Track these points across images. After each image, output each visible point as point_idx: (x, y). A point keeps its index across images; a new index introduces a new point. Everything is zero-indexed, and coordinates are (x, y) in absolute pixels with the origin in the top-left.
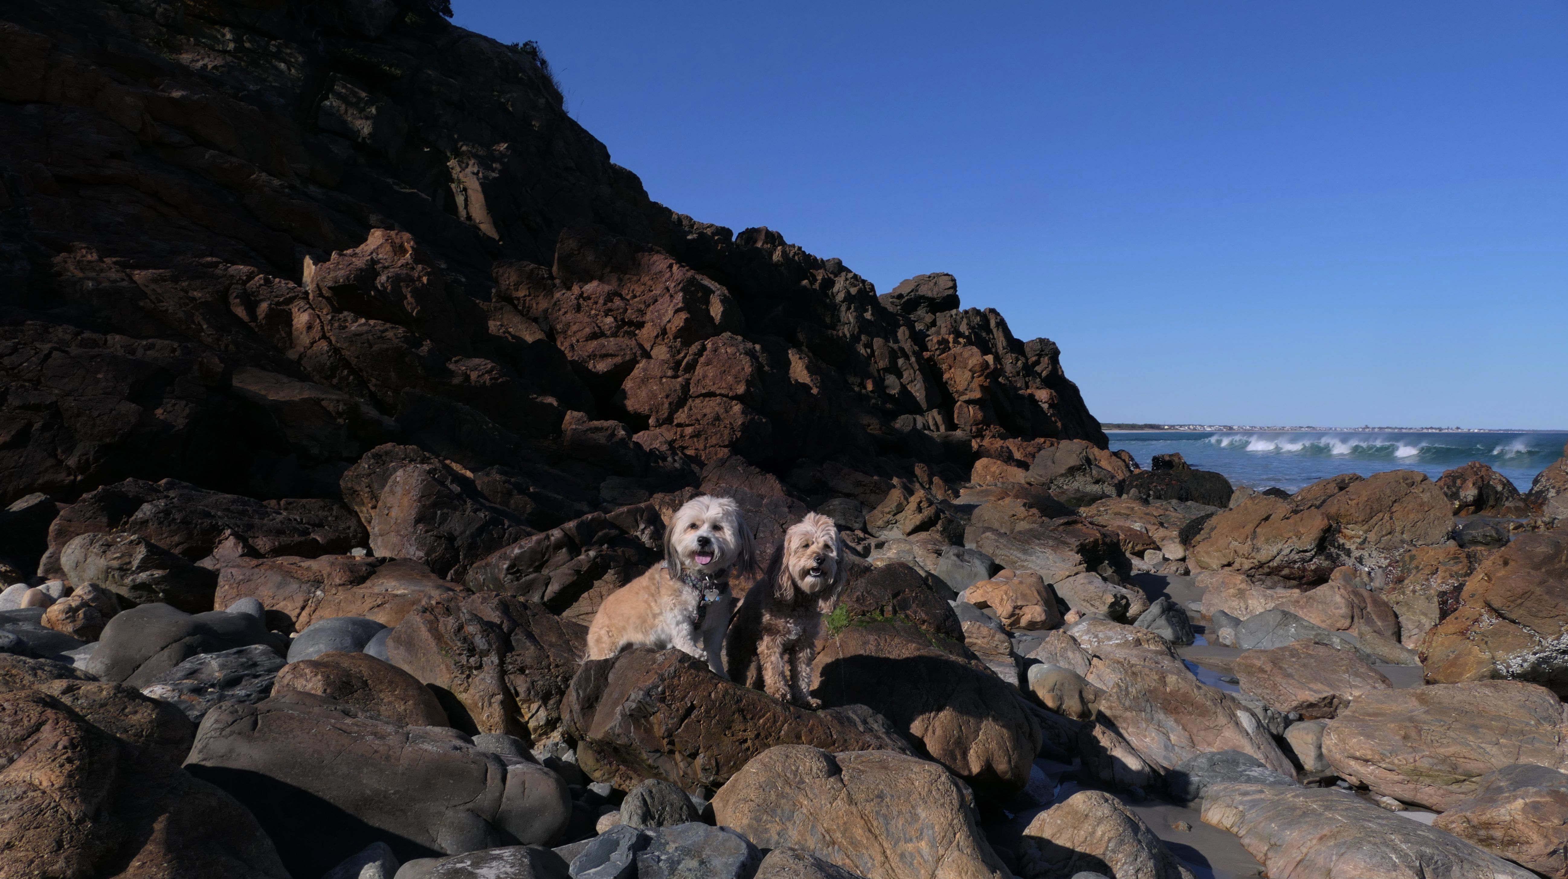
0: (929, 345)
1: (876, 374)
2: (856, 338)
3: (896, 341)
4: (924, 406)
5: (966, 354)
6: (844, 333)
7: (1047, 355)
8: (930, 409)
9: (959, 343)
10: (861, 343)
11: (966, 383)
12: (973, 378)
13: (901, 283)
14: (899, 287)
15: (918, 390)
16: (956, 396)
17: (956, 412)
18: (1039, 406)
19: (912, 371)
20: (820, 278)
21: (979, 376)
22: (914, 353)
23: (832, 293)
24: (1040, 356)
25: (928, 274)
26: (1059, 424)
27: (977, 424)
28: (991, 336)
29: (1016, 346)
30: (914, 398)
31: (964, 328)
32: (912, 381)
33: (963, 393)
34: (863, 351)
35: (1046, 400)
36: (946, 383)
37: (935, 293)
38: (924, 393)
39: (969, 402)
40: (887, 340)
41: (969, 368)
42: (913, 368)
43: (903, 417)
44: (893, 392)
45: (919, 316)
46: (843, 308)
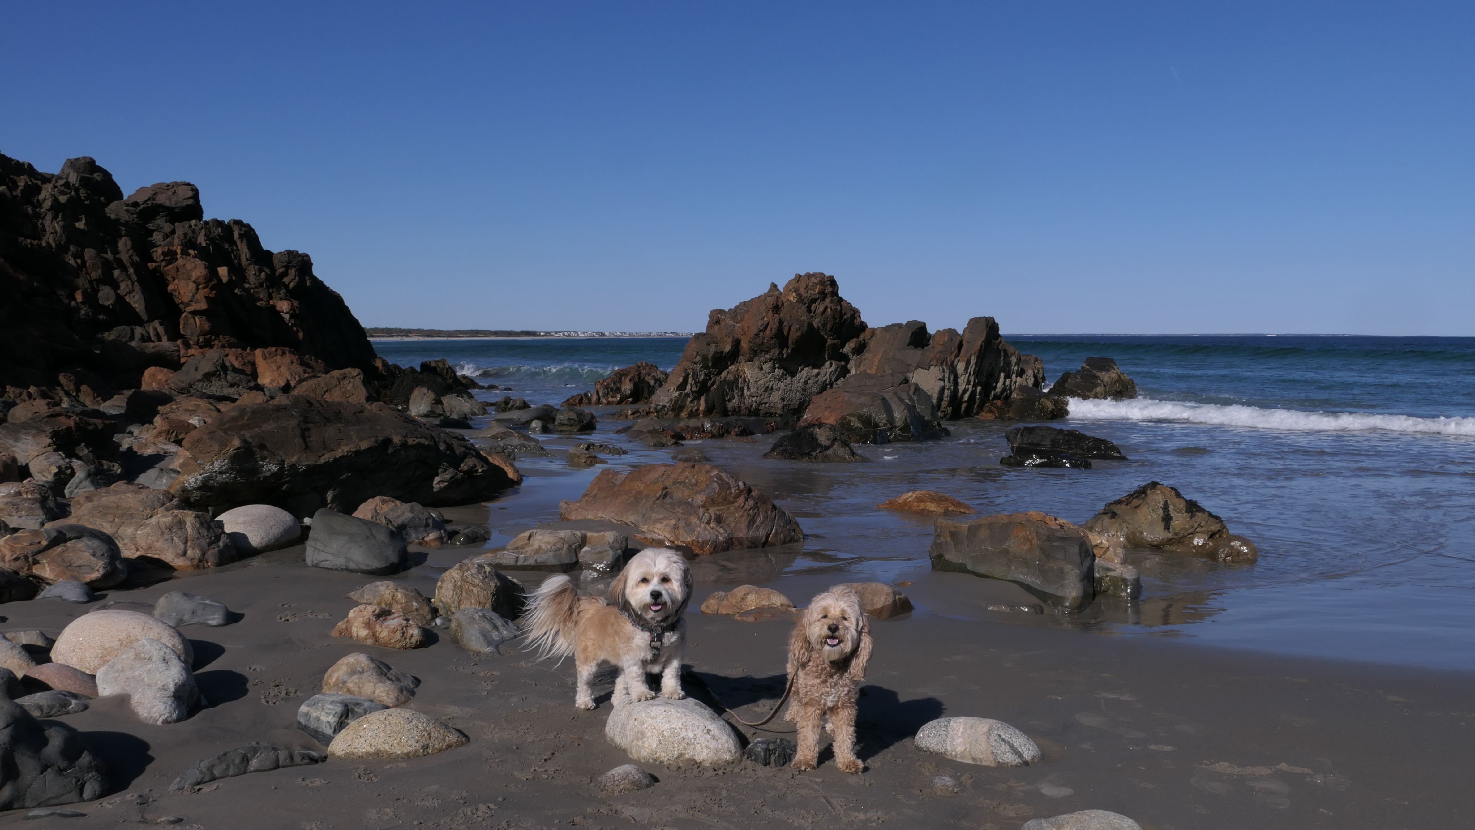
0: (154, 255)
1: (87, 285)
2: (63, 248)
3: (116, 251)
4: (145, 317)
5: (189, 266)
6: (48, 243)
7: (294, 267)
8: (151, 320)
9: (188, 254)
10: (70, 253)
11: (191, 294)
12: (197, 289)
13: (138, 191)
14: (134, 194)
15: (137, 301)
16: (182, 307)
17: (182, 322)
18: (281, 316)
19: (129, 283)
20: (21, 184)
21: (204, 288)
22: (133, 264)
23: (38, 200)
24: (287, 267)
25: (168, 182)
26: (301, 335)
27: (204, 335)
28: (235, 248)
29: (263, 258)
30: (133, 309)
31: (202, 240)
32: (130, 293)
33: (188, 305)
34: (72, 262)
35: (287, 310)
36: (171, 294)
37: (173, 203)
38: (143, 304)
39: (195, 313)
40: (101, 250)
41: (193, 279)
42: (131, 279)
43: (119, 328)
44: (107, 303)
45: (158, 225)
46: (49, 217)
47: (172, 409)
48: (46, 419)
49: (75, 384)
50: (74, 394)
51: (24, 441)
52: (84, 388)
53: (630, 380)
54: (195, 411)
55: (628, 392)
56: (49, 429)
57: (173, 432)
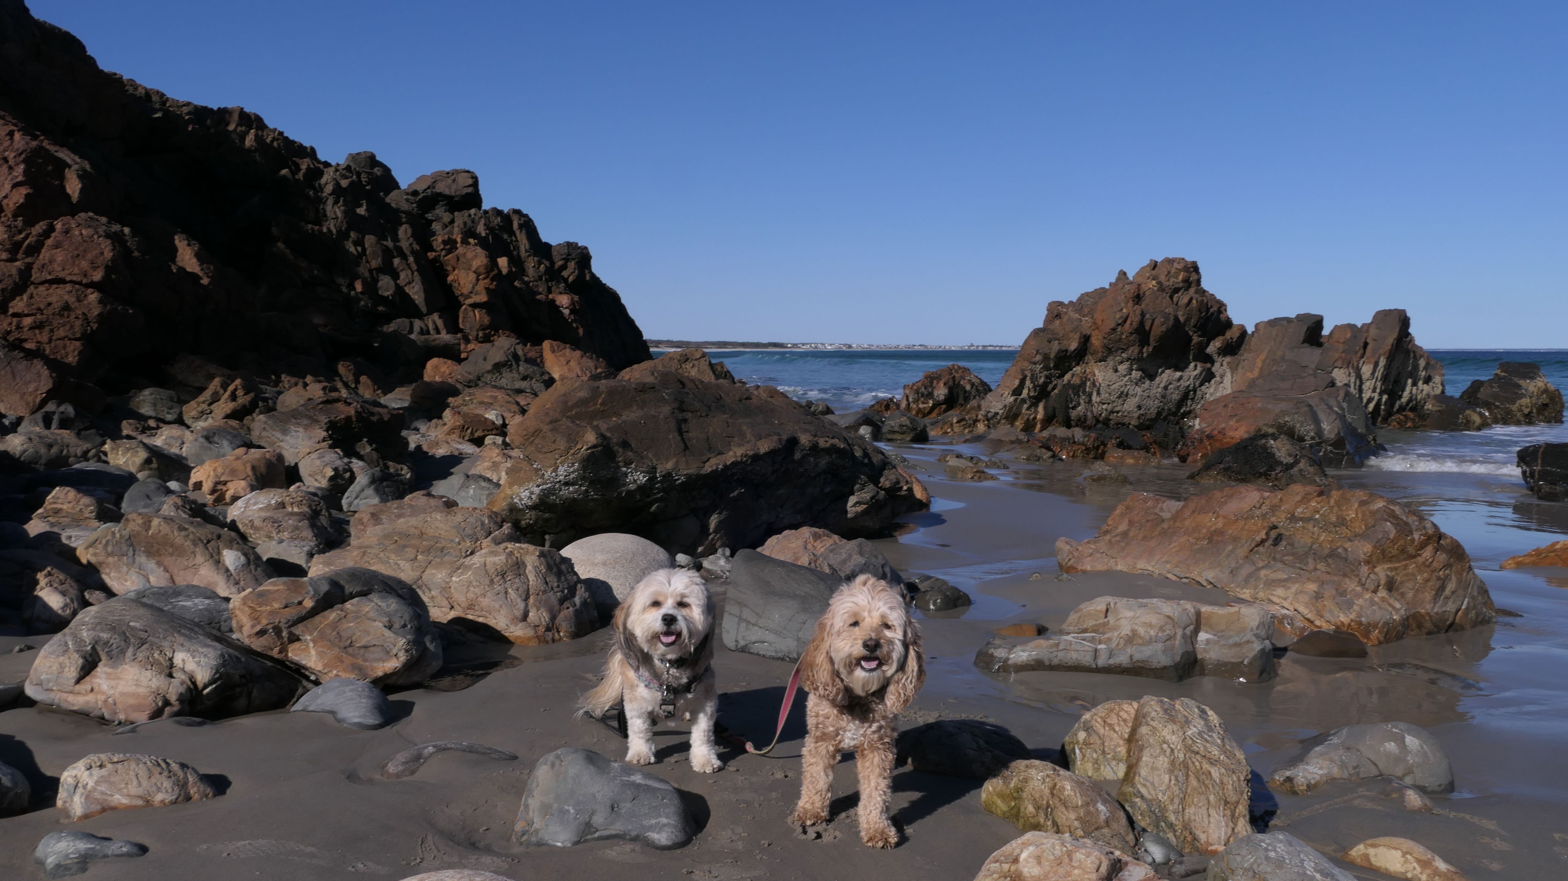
0: (434, 244)
1: (367, 274)
2: (343, 235)
3: (396, 239)
4: (424, 309)
5: (470, 255)
6: (329, 229)
7: (574, 259)
8: (430, 313)
9: (468, 244)
10: (351, 240)
11: (471, 286)
12: (478, 280)
13: (418, 179)
14: (415, 183)
15: (416, 292)
16: (461, 299)
17: (461, 315)
18: (560, 311)
19: (409, 272)
20: (304, 167)
21: (484, 279)
22: (413, 252)
23: (320, 184)
24: (567, 260)
25: (448, 170)
26: (581, 331)
27: (483, 329)
28: (514, 239)
29: (542, 250)
30: (413, 301)
31: (481, 229)
32: (410, 283)
33: (468, 297)
34: (352, 249)
35: (567, 305)
36: (451, 285)
37: (453, 191)
38: (422, 295)
39: (474, 306)
40: (382, 237)
41: (474, 269)
42: (410, 268)
43: (398, 320)
44: (386, 294)
45: (438, 215)
46: (330, 201)
47: (464, 401)
48: (321, 406)
49: (354, 375)
50: (353, 386)
51: (294, 433)
52: (363, 379)
53: (945, 384)
54: (491, 404)
55: (942, 397)
56: (324, 419)
57: (468, 428)
